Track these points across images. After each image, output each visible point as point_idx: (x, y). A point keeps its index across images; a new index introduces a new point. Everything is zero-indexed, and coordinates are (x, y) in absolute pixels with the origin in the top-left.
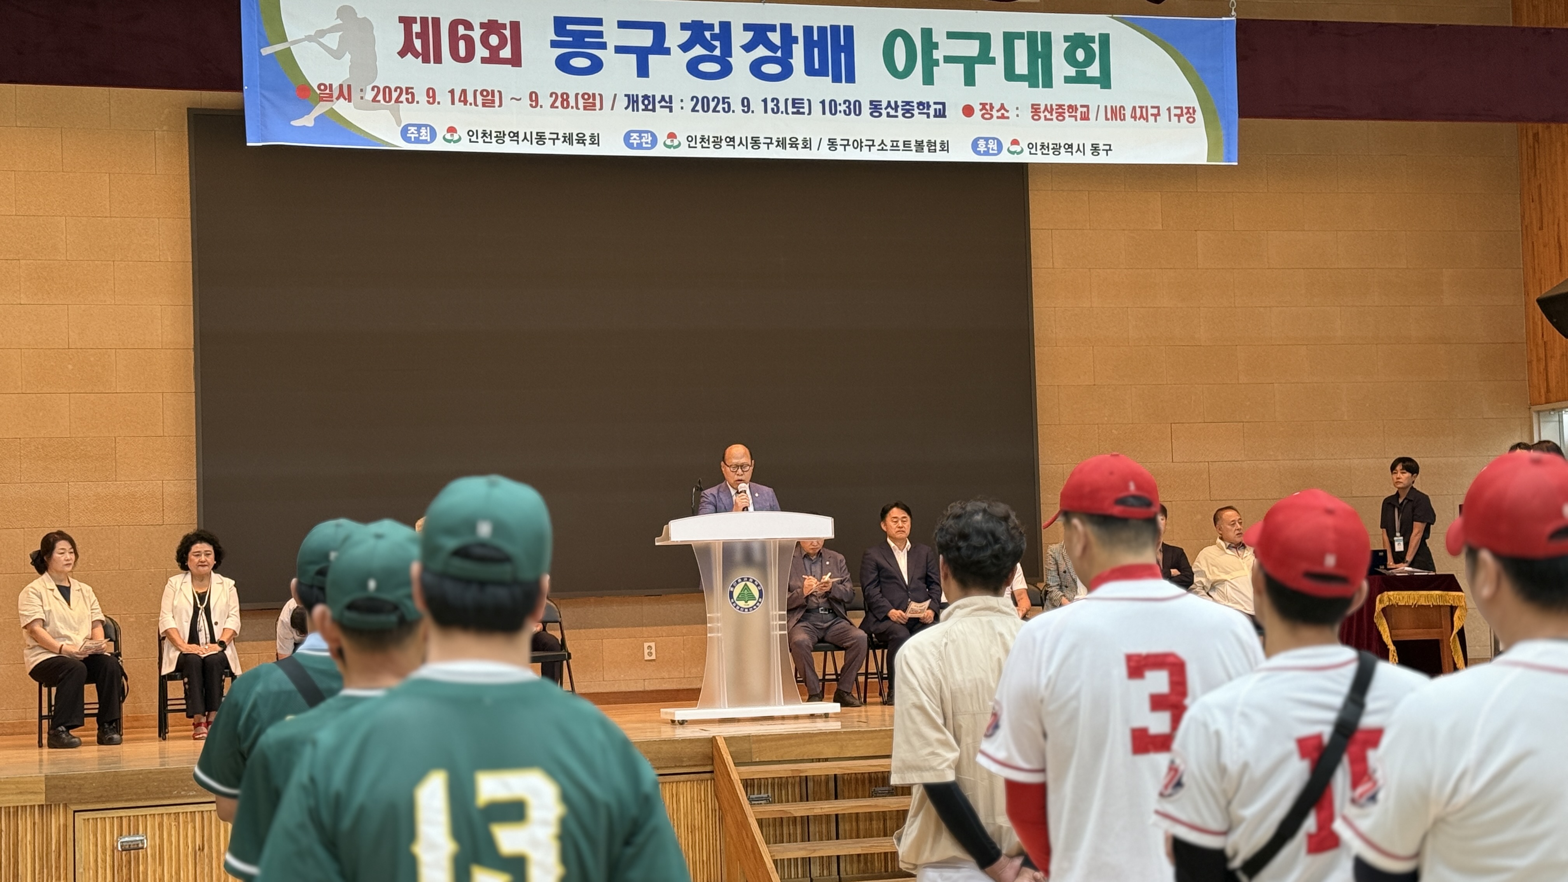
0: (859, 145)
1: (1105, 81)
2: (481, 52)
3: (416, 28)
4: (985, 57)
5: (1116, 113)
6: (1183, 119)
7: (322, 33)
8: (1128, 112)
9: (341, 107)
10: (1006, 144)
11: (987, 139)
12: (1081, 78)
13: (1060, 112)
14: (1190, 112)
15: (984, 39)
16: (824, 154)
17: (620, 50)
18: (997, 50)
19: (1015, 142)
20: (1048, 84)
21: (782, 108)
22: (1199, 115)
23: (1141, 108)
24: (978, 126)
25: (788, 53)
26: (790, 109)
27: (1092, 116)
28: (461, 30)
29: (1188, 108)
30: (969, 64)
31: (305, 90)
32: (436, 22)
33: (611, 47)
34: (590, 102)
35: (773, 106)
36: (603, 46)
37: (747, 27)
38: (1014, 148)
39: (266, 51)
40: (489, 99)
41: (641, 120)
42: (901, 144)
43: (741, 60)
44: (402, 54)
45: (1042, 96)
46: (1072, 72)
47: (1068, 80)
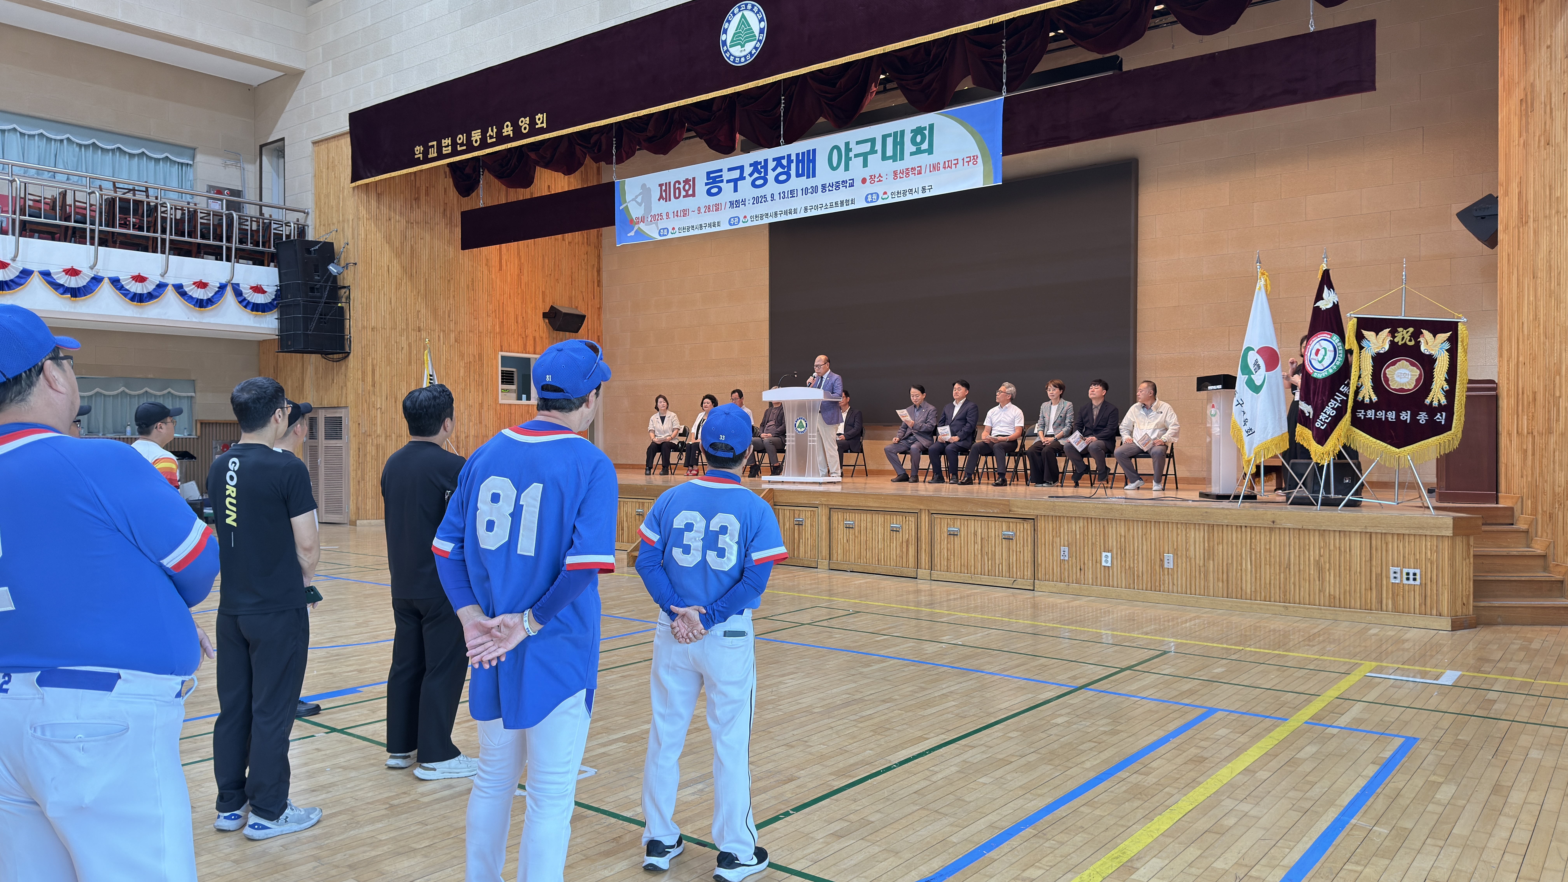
0: (816, 207)
1: (930, 151)
2: (683, 193)
3: (664, 188)
4: (873, 151)
5: (935, 167)
6: (971, 163)
7: (637, 197)
8: (941, 166)
9: (642, 226)
10: (881, 195)
11: (872, 194)
12: (919, 151)
13: (907, 172)
14: (975, 158)
15: (873, 141)
16: (803, 215)
17: (728, 181)
18: (878, 147)
19: (885, 193)
20: (902, 158)
21: (786, 196)
22: (980, 160)
23: (948, 161)
24: (869, 188)
25: (789, 168)
26: (790, 196)
27: (923, 171)
28: (677, 186)
29: (974, 156)
30: (865, 155)
31: (632, 220)
32: (670, 183)
33: (725, 181)
34: (717, 207)
35: (783, 196)
36: (722, 181)
37: (774, 160)
38: (886, 196)
39: (621, 208)
40: (685, 213)
41: (735, 212)
42: (834, 204)
43: (771, 176)
44: (659, 200)
45: (899, 165)
46: (914, 149)
47: (912, 154)
